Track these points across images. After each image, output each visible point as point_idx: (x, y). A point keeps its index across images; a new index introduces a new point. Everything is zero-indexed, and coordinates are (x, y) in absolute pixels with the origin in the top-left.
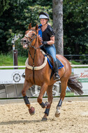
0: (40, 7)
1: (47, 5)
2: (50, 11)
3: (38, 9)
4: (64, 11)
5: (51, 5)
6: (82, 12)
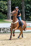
0: (3, 2)
1: (5, 1)
2: (6, 3)
3: (2, 2)
4: (11, 3)
5: (7, 1)
6: (18, 3)
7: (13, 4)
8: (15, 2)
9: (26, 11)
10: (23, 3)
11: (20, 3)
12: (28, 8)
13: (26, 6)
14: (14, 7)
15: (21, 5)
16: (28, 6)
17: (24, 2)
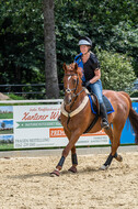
6: (25, 16)
7: (6, 19)
8: (13, 12)
9: (64, 51)
10: (48, 16)
11: (37, 15)
12: (70, 37)
13: (61, 28)
14: (7, 34)
15: (38, 23)
16: (73, 29)
17: (55, 10)
